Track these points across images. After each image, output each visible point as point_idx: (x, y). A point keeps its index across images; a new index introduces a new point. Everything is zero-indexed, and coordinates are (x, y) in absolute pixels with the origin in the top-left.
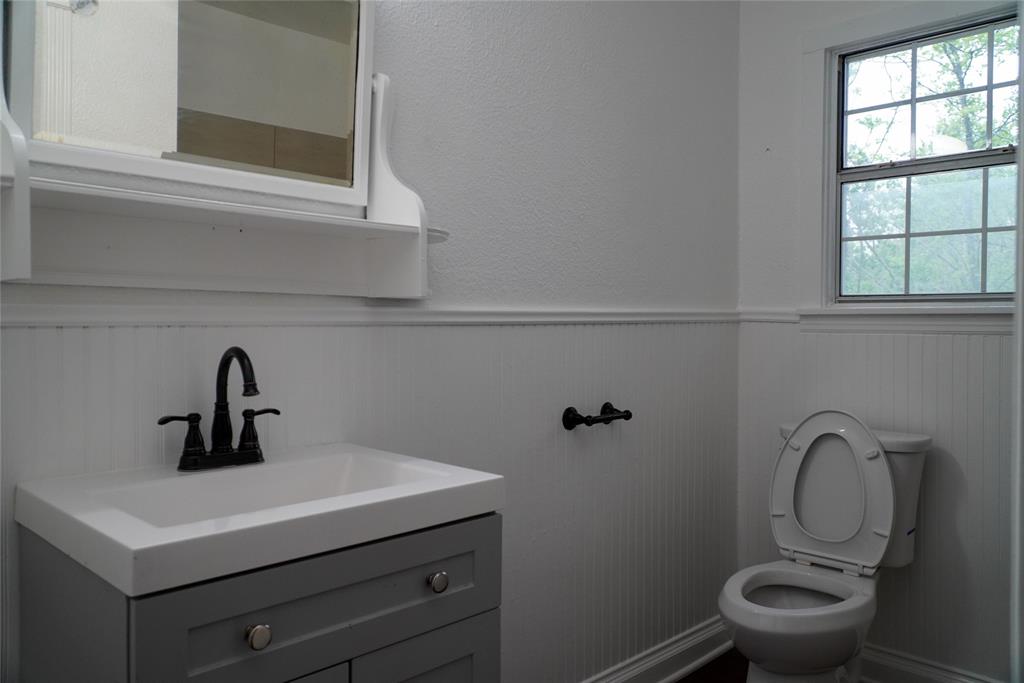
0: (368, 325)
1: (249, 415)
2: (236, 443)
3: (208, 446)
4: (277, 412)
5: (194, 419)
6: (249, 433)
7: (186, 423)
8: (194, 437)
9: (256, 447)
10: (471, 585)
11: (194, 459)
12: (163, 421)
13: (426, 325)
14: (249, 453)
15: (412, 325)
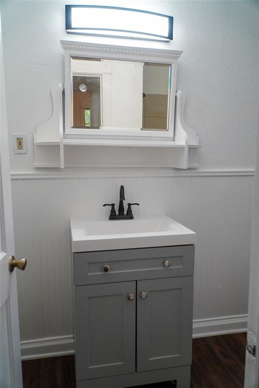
0: (174, 177)
1: (129, 205)
2: (125, 213)
3: (117, 213)
4: (138, 205)
5: (113, 205)
6: (129, 210)
7: (111, 206)
8: (113, 211)
9: (131, 214)
10: (182, 267)
11: (113, 217)
12: (104, 206)
13: (198, 176)
14: (129, 216)
15: (191, 177)
